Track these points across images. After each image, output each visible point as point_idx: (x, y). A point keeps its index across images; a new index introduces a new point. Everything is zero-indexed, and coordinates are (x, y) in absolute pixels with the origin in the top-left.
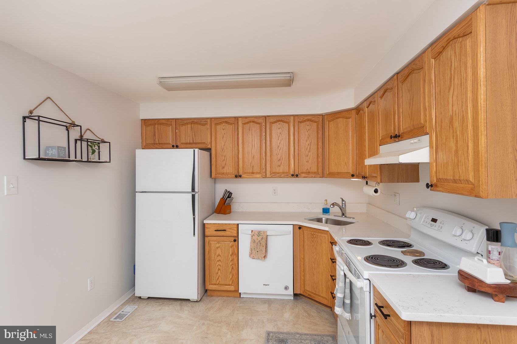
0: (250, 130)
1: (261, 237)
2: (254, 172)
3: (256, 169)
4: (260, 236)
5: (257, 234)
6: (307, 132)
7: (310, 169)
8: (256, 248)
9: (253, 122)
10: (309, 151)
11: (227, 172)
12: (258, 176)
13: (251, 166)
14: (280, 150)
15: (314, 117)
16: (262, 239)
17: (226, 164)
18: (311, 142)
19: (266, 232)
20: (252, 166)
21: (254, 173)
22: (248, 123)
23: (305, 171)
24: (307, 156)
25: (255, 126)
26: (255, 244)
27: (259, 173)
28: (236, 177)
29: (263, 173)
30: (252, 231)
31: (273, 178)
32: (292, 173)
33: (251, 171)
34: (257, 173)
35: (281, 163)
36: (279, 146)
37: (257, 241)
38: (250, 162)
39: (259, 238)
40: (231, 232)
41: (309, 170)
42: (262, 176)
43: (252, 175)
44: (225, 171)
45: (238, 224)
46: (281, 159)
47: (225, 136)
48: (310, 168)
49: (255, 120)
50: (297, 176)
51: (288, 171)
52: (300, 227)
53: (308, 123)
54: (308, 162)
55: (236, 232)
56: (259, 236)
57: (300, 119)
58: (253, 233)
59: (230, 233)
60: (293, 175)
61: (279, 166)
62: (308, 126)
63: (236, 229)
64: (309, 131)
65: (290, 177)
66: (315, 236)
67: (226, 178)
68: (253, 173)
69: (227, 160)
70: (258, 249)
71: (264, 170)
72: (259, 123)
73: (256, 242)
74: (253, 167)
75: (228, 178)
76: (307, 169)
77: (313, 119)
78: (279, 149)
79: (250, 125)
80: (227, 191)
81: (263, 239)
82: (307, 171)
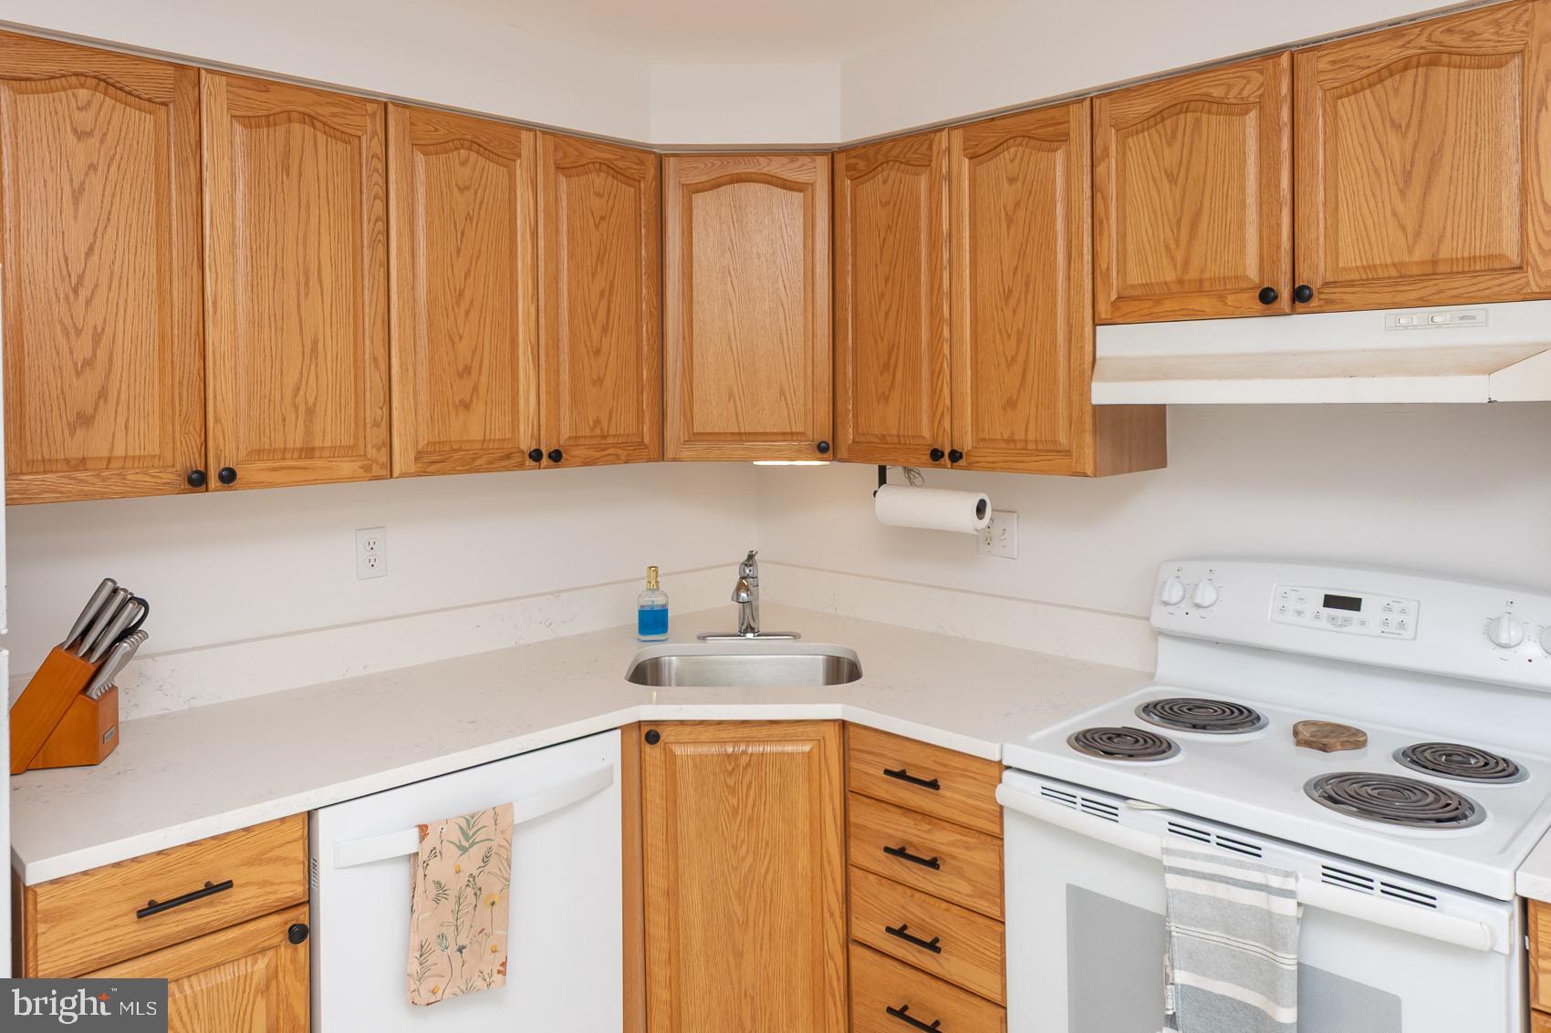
0: (287, 169)
1: (477, 852)
2: (318, 443)
3: (331, 430)
4: (473, 844)
5: (455, 835)
6: (597, 226)
7: (610, 419)
8: (450, 932)
9: (309, 119)
10: (605, 330)
11: (119, 452)
12: (347, 467)
13: (296, 407)
14: (467, 313)
15: (622, 157)
16: (486, 859)
17: (103, 394)
18: (612, 285)
19: (509, 806)
20: (302, 409)
21: (317, 454)
22: (269, 120)
23: (588, 433)
24: (598, 352)
25: (322, 151)
26: (448, 905)
27: (348, 452)
28: (197, 481)
29: (371, 452)
30: (423, 829)
31: (433, 474)
32: (526, 444)
33: (296, 439)
34: (337, 452)
35: (476, 388)
36: (461, 294)
37: (455, 885)
38: (291, 379)
39: (471, 862)
40: (264, 884)
41: (605, 423)
42: (367, 469)
43: (307, 463)
44: (96, 442)
45: (310, 815)
46: (476, 365)
47: (96, 181)
48: (611, 413)
49: (325, 111)
50: (556, 456)
51: (508, 435)
52: (651, 734)
53: (600, 180)
54: (599, 381)
55: (297, 873)
56: (464, 850)
57: (565, 156)
58: (432, 840)
59: (252, 891)
60: (536, 455)
61: (466, 406)
62: (599, 195)
63: (298, 851)
64: (604, 224)
65: (521, 466)
66: (744, 761)
67: (103, 496)
68: (308, 452)
69: (118, 363)
70: (464, 933)
71: (378, 435)
72: (347, 138)
73: (453, 893)
74: (310, 412)
75: (124, 495)
76: (597, 422)
77: (620, 164)
78: (464, 306)
79: (287, 140)
80: (115, 591)
81: (493, 860)
82: (598, 432)
